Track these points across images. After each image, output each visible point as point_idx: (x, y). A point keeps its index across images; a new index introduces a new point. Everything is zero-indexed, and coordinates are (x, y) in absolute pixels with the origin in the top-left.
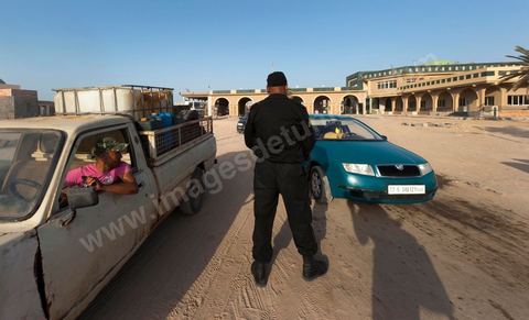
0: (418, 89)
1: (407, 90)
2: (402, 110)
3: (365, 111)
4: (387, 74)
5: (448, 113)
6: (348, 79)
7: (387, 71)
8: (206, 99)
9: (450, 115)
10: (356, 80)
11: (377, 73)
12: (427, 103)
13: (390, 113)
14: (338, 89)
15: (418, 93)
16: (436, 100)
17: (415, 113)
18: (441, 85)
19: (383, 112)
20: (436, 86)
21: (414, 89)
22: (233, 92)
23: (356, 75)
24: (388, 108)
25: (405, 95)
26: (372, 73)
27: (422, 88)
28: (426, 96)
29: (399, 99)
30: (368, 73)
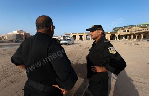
0: (136, 32)
1: (132, 33)
2: (131, 39)
3: (118, 39)
4: (126, 28)
5: (147, 40)
6: (113, 29)
7: (126, 27)
8: (70, 35)
9: (147, 41)
10: (116, 30)
11: (123, 27)
12: (140, 37)
13: (127, 40)
14: (109, 32)
15: (136, 34)
16: (142, 36)
17: (135, 40)
18: (145, 31)
19: (124, 40)
20: (143, 31)
21: (135, 32)
22: (77, 33)
23: (116, 28)
24: (126, 38)
25: (132, 34)
26: (121, 27)
27: (138, 32)
28: (139, 35)
29: (130, 36)
30: (120, 27)
